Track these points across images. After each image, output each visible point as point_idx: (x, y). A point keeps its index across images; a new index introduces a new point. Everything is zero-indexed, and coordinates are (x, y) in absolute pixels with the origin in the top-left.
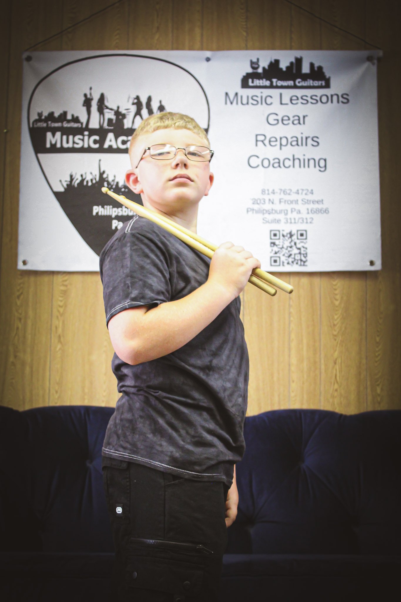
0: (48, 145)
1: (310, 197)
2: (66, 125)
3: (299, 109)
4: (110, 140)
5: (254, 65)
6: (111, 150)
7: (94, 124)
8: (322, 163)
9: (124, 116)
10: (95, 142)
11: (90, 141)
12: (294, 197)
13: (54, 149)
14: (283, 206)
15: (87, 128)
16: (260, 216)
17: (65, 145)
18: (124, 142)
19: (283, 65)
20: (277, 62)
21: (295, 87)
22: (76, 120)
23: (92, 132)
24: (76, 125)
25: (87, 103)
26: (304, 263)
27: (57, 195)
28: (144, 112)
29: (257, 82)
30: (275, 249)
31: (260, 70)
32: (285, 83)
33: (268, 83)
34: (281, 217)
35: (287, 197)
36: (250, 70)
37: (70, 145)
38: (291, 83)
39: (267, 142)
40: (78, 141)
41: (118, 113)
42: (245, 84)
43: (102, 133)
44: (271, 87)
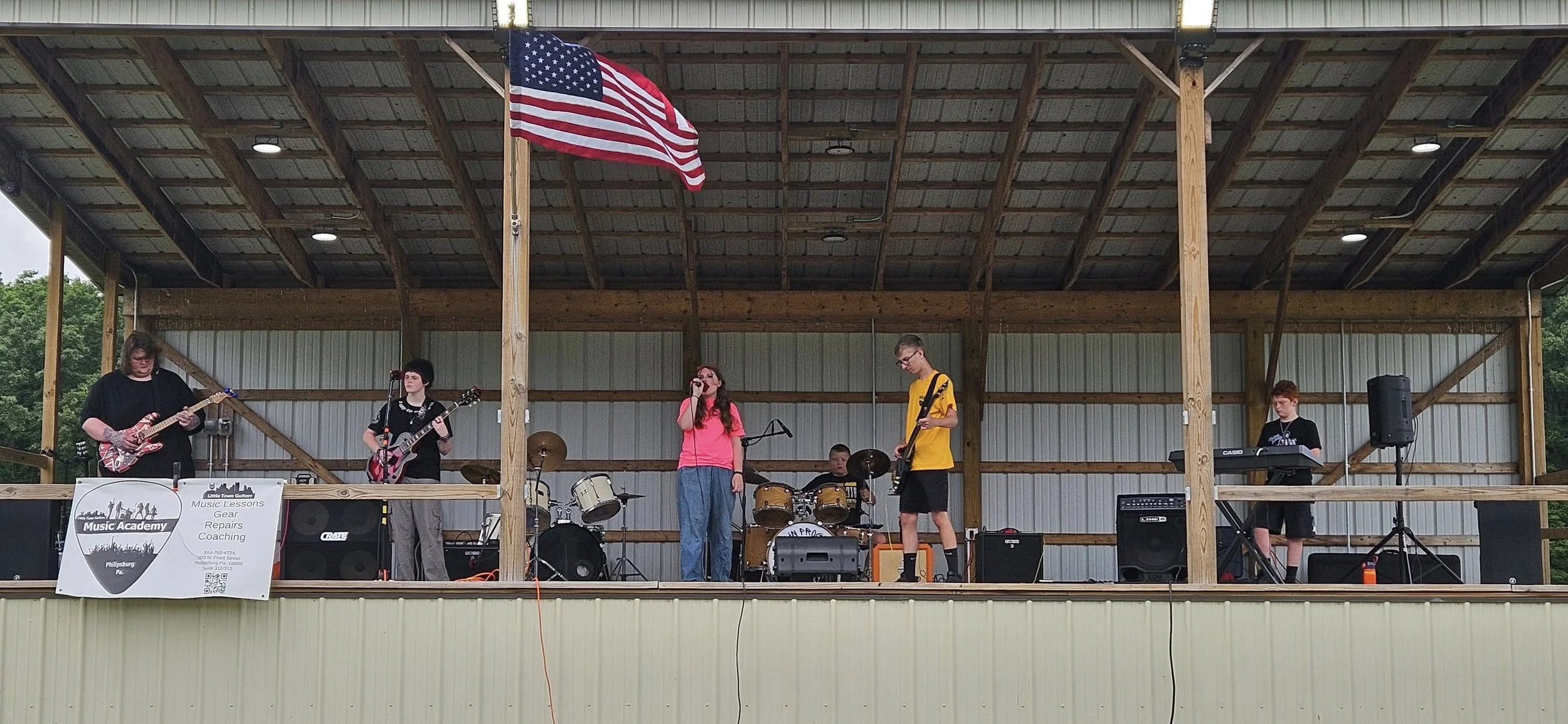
0: (85, 530)
1: (231, 556)
2: (96, 518)
3: (233, 509)
4: (121, 526)
5: (212, 486)
6: (121, 531)
7: (113, 517)
8: (243, 538)
9: (131, 513)
10: (112, 527)
11: (109, 527)
12: (223, 555)
13: (88, 532)
14: (216, 560)
15: (108, 519)
16: (202, 566)
17: (95, 530)
18: (129, 527)
19: (228, 487)
20: (225, 485)
21: (235, 498)
22: (103, 515)
23: (112, 521)
24: (102, 518)
25: (112, 506)
26: (223, 591)
27: (86, 556)
28: (144, 511)
29: (212, 496)
30: (208, 584)
31: (215, 489)
32: (229, 496)
33: (219, 496)
34: (213, 566)
35: (219, 555)
36: (210, 490)
37: (97, 529)
38: (233, 496)
39: (212, 526)
40: (102, 527)
41: (128, 511)
42: (205, 497)
43: (117, 521)
44: (221, 498)
